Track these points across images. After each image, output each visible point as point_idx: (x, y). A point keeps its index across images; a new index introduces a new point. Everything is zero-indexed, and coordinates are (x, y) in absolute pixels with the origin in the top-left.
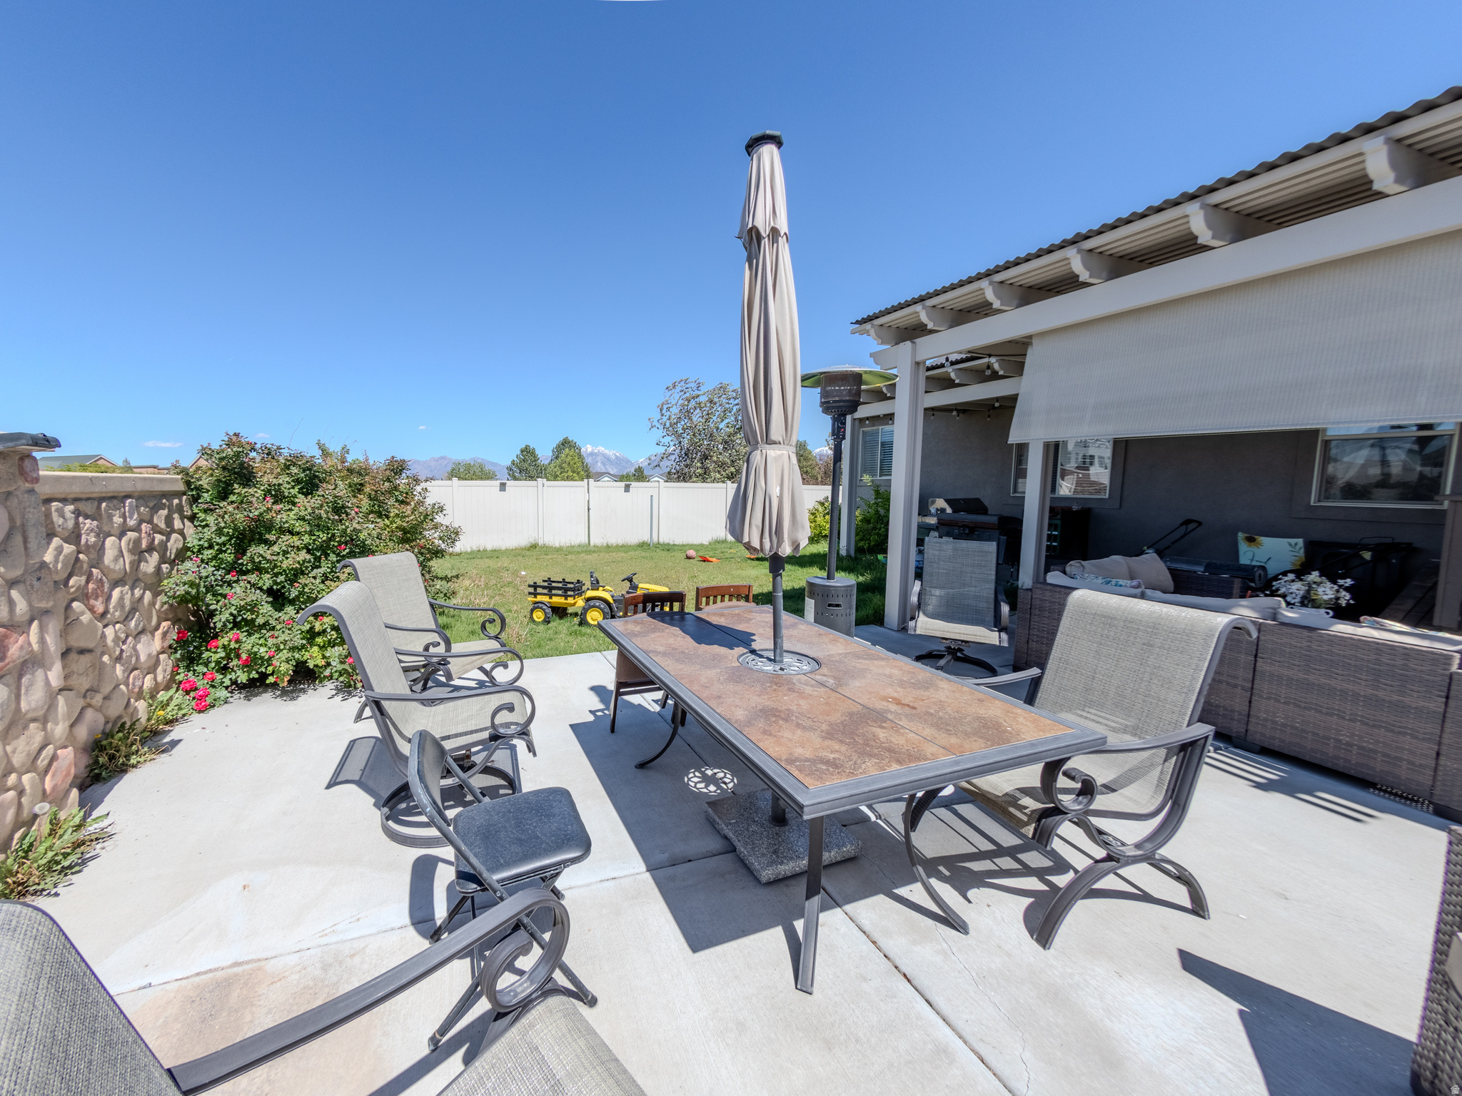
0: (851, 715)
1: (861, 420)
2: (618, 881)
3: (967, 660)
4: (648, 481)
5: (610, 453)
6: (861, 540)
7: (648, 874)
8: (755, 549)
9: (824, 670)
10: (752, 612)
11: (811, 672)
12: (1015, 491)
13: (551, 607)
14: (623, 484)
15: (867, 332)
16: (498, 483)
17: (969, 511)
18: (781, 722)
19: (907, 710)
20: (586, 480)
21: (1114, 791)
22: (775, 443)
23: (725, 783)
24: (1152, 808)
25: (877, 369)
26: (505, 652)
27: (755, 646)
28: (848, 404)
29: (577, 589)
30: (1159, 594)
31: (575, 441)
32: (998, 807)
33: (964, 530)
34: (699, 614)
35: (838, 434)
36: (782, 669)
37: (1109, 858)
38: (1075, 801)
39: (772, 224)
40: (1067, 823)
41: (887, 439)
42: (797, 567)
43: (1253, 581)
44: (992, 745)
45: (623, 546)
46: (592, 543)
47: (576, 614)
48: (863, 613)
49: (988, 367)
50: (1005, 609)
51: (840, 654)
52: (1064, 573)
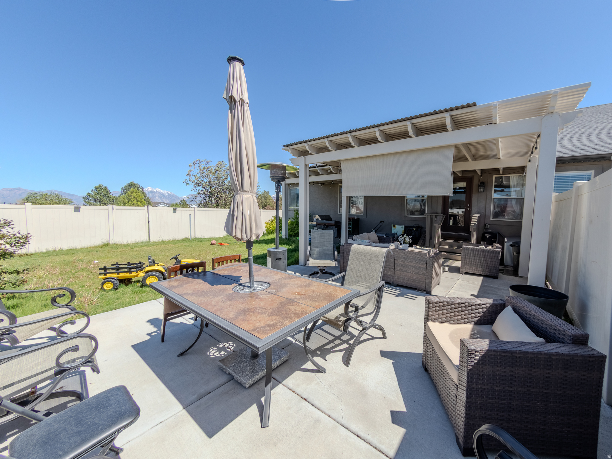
0: (281, 303)
1: (289, 185)
2: (164, 423)
3: (326, 273)
4: (189, 207)
5: (165, 192)
6: (291, 232)
7: (184, 410)
8: (239, 239)
9: (272, 287)
10: (241, 266)
11: (266, 289)
12: (339, 213)
13: (118, 280)
14: (172, 208)
15: (288, 150)
16: (73, 207)
17: (326, 220)
18: (251, 313)
19: (302, 296)
20: (146, 206)
21: (364, 307)
22: (246, 192)
23: (229, 348)
24: (373, 310)
25: (292, 165)
26: (75, 313)
27: (241, 282)
28: (281, 178)
29: (140, 267)
30: (374, 244)
31: (139, 184)
32: (333, 323)
33: (325, 226)
34: (214, 271)
35: (278, 190)
36: (253, 290)
37: (363, 329)
38: (354, 314)
39: (241, 97)
40: (352, 322)
41: (297, 193)
42: (265, 245)
43: (395, 238)
44: (329, 302)
45: (173, 241)
46: (151, 240)
47: (139, 281)
48: (291, 261)
49: (329, 169)
50: (336, 253)
51: (279, 279)
52: (352, 239)
